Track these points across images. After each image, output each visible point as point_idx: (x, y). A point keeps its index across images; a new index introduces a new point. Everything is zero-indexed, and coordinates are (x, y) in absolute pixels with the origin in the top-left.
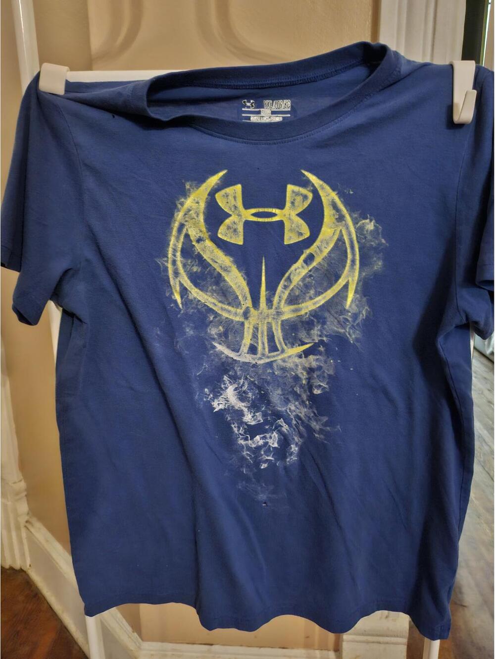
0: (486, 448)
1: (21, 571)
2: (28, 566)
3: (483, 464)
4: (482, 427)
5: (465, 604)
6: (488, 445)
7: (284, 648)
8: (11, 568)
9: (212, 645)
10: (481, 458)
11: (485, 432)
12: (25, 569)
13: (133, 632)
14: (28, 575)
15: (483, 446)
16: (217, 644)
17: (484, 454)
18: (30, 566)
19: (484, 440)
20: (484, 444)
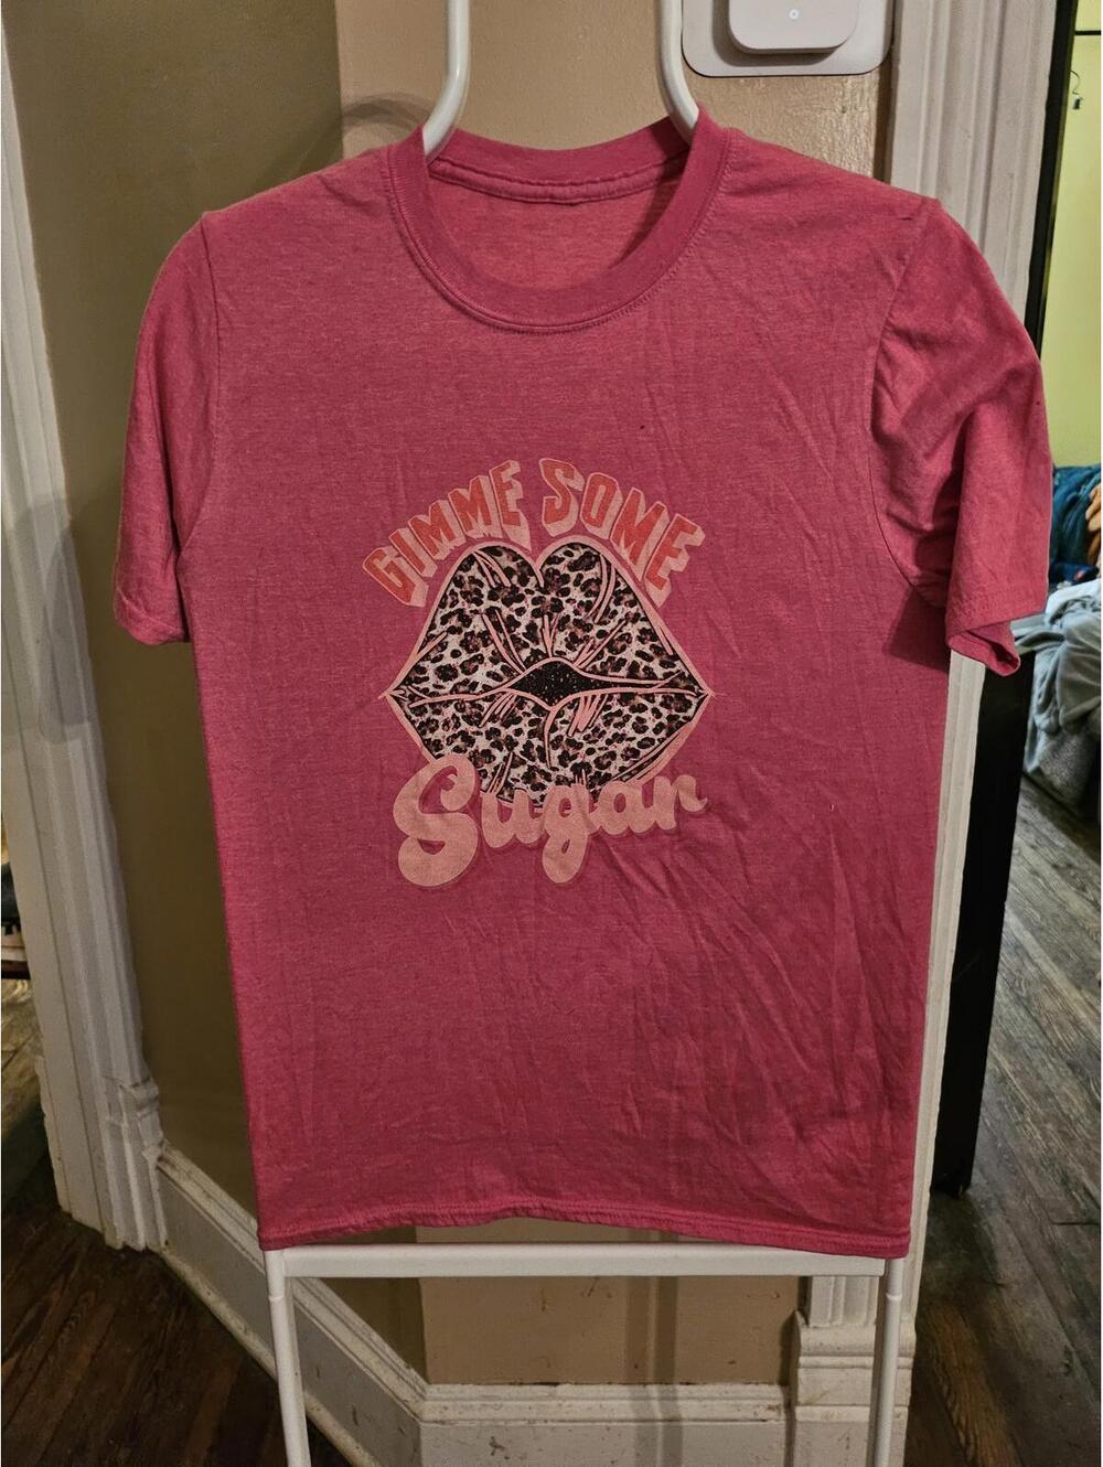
0: (1032, 969)
1: (147, 1252)
2: (163, 1245)
3: (1026, 1003)
4: (1021, 926)
5: (1000, 1282)
6: (1036, 965)
7: (688, 1384)
8: (126, 1248)
9: (556, 1384)
10: (1021, 990)
11: (1029, 936)
12: (156, 1250)
13: (408, 1368)
14: (163, 1261)
15: (1024, 965)
16: (566, 1383)
17: (1028, 983)
18: (167, 1243)
19: (1027, 954)
20: (1026, 962)
